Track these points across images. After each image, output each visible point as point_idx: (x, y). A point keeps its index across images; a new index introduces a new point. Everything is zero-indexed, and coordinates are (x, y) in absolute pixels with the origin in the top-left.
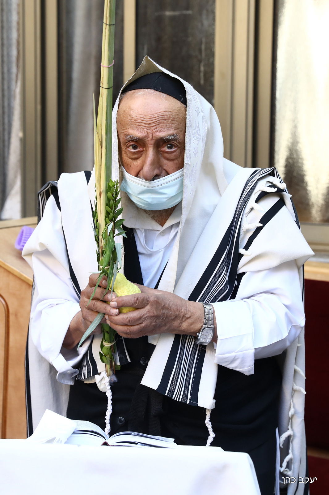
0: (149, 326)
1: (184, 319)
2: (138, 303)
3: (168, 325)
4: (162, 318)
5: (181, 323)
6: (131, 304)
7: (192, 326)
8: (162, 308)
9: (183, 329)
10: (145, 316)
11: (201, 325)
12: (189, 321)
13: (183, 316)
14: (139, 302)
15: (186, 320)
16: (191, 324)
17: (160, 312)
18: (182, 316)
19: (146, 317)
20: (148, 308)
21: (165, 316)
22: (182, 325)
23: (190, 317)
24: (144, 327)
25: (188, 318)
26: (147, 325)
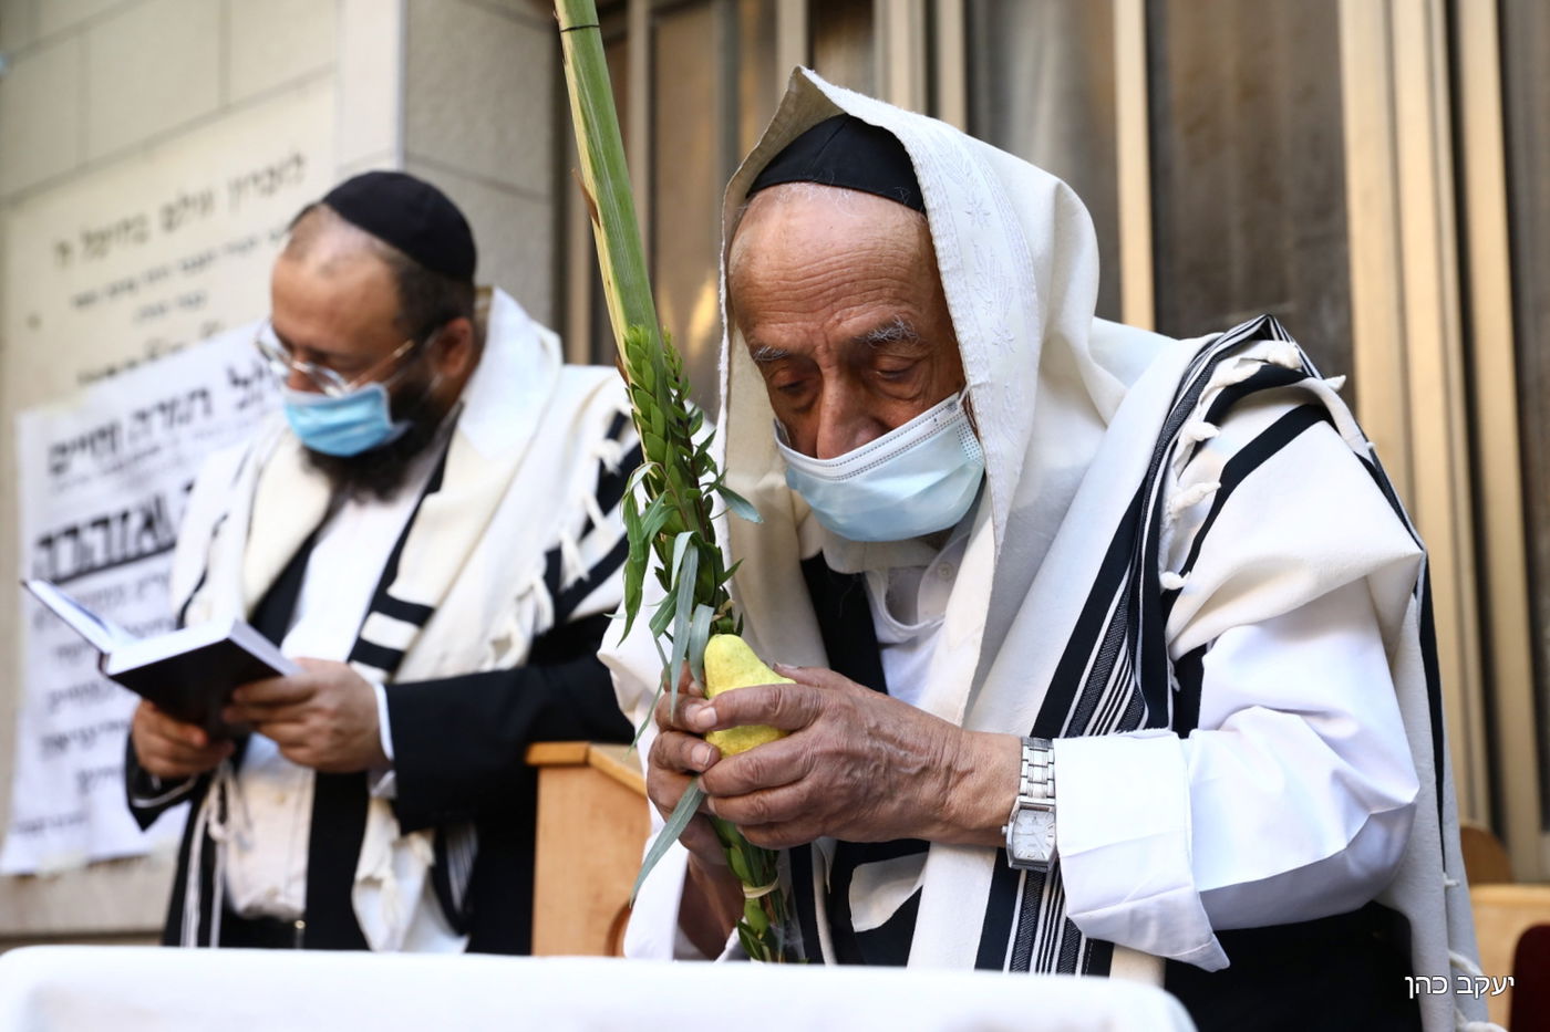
0: (829, 789)
1: (953, 779)
2: (783, 708)
3: (900, 797)
4: (872, 767)
5: (945, 789)
6: (760, 709)
7: (982, 803)
8: (870, 734)
9: (953, 812)
10: (810, 752)
11: (1009, 798)
12: (970, 784)
13: (949, 768)
14: (785, 702)
15: (958, 782)
16: (978, 794)
17: (864, 745)
18: (944, 764)
19: (814, 756)
20: (819, 727)
21: (884, 761)
22: (948, 800)
23: (971, 771)
24: (811, 793)
25: (963, 775)
26: (820, 786)
